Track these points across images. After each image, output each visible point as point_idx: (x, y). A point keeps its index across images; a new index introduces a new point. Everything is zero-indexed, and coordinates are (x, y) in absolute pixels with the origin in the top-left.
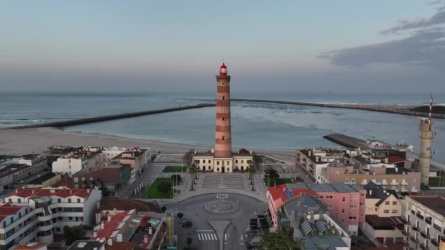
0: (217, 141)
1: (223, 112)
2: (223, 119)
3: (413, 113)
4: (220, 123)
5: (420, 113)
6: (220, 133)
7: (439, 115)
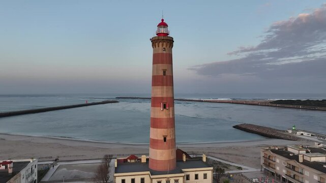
0: (154, 143)
1: (165, 95)
2: (165, 107)
3: (275, 105)
4: (161, 113)
5: (280, 105)
6: (159, 130)
7: (296, 106)
